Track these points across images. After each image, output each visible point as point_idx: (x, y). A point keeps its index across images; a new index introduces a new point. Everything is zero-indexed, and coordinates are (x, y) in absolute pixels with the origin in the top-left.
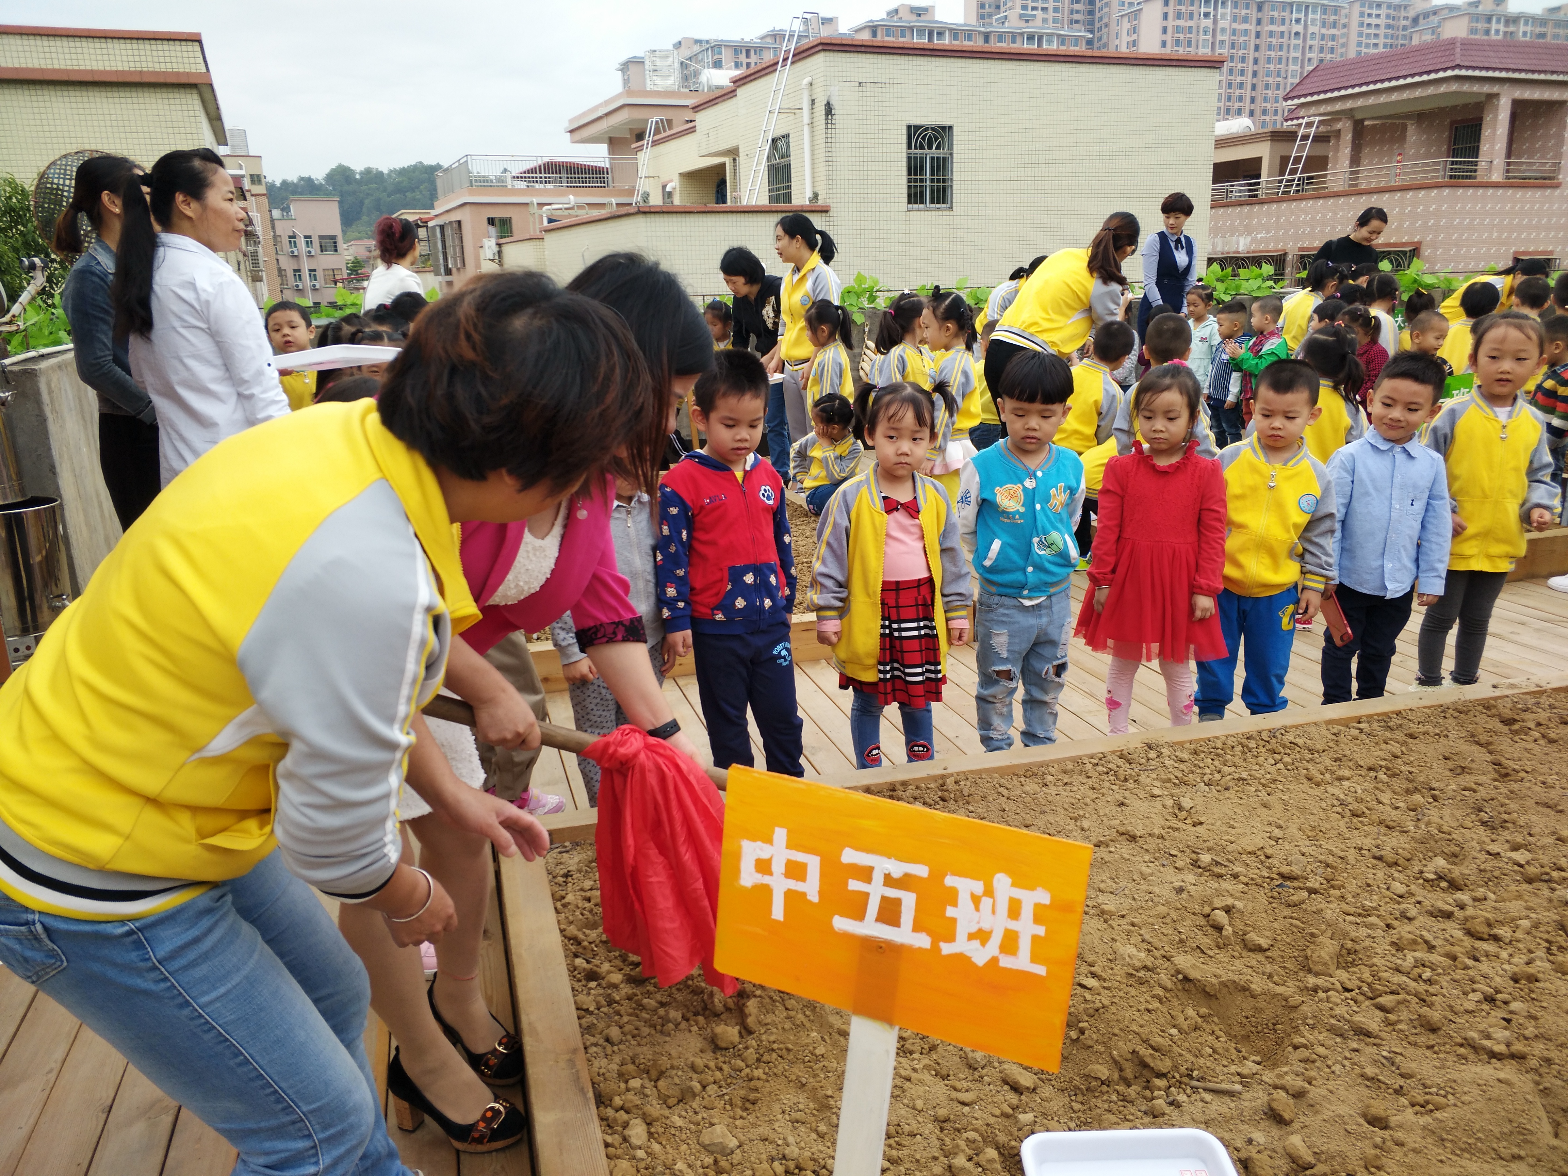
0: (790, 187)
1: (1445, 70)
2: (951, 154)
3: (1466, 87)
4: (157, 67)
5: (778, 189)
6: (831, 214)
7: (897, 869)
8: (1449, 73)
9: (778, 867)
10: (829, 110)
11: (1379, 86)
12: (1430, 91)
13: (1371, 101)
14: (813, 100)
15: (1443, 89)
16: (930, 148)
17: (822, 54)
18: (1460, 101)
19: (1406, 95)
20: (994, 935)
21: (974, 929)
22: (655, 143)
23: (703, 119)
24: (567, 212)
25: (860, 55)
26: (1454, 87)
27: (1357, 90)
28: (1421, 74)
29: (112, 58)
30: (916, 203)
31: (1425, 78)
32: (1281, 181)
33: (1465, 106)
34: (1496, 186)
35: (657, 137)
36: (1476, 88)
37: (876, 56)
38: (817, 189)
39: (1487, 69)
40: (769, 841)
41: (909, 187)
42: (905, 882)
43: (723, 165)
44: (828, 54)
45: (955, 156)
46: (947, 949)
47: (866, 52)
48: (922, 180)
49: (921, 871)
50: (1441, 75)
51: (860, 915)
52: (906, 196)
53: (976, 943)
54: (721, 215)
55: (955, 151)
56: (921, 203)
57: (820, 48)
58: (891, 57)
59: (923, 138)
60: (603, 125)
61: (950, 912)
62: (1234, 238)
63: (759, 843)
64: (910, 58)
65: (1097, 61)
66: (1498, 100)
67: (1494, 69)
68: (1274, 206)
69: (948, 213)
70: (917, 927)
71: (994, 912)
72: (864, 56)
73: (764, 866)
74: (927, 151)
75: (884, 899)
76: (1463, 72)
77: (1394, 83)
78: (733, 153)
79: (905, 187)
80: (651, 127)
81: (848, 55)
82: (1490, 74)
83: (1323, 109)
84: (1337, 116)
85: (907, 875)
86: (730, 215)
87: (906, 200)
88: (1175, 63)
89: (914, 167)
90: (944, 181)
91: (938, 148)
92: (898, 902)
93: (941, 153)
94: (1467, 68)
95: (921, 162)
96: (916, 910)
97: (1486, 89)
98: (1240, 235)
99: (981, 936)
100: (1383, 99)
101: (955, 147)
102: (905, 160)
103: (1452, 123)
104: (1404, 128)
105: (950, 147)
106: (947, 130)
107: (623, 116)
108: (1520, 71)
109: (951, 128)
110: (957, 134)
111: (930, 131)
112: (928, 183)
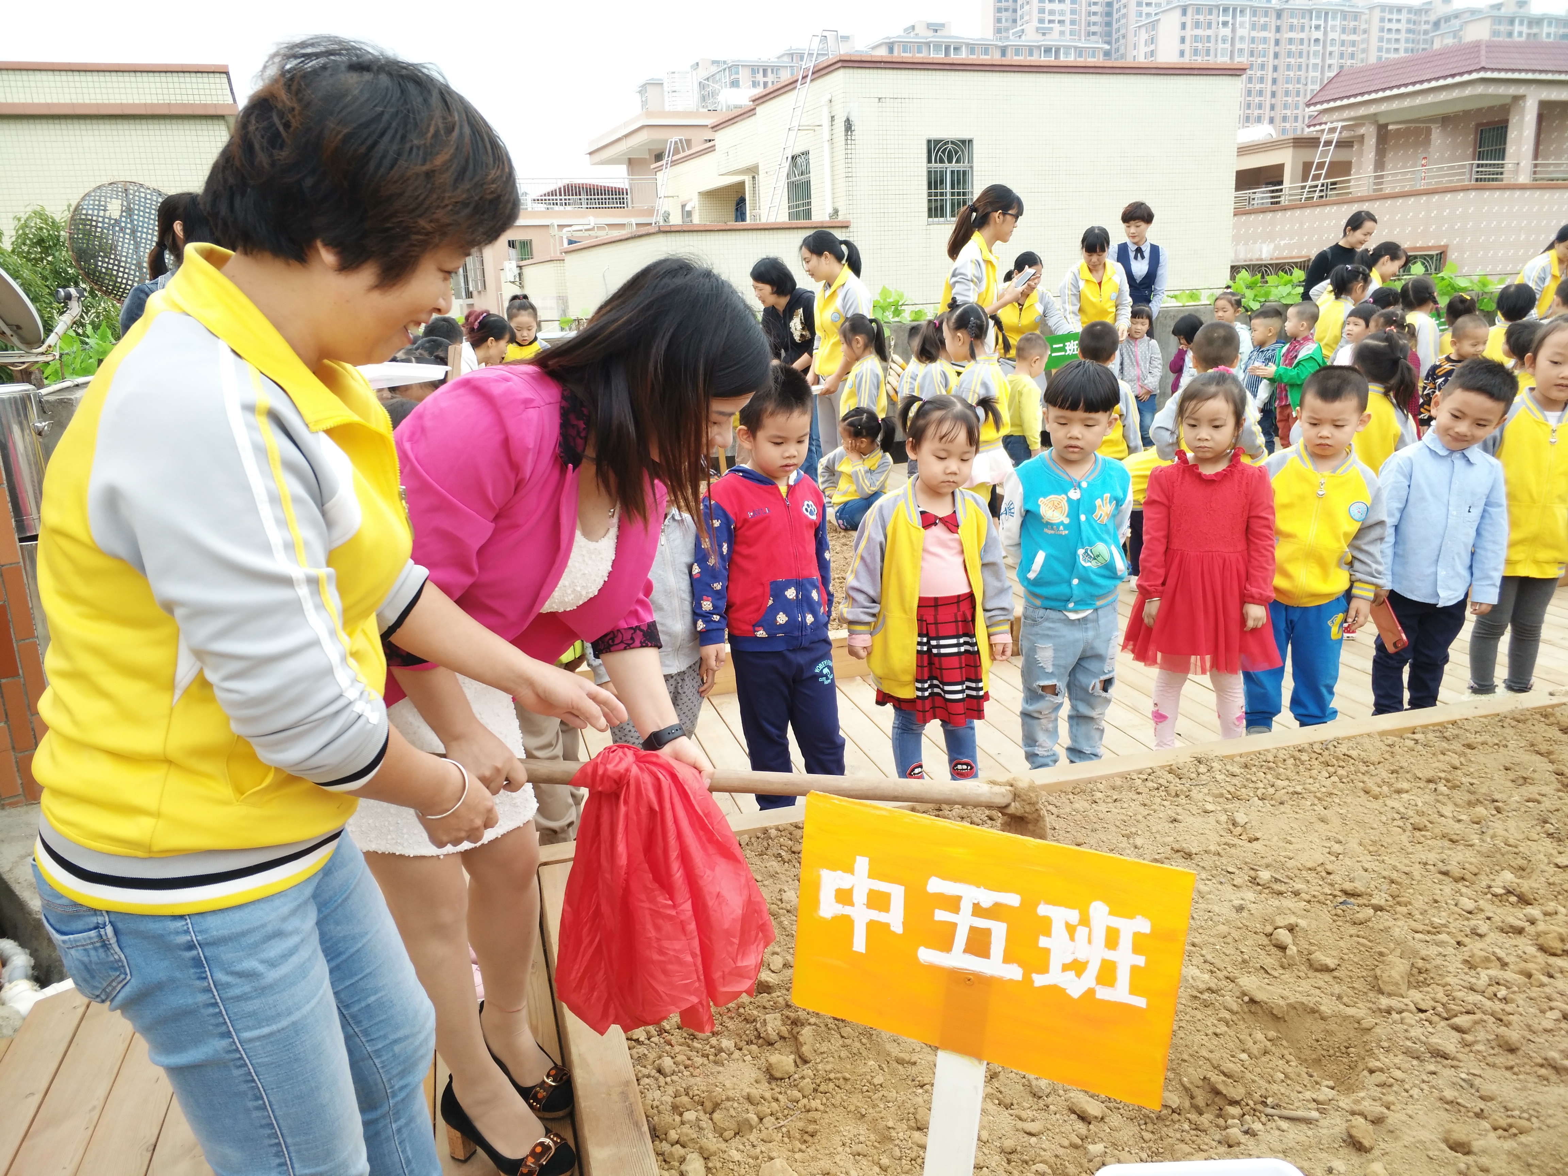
0: (809, 203)
1: (1470, 72)
2: (972, 167)
3: (1492, 90)
4: (185, 100)
5: (797, 206)
6: (851, 229)
7: (987, 898)
8: (1475, 76)
9: (860, 897)
10: (849, 126)
11: (1403, 90)
12: (1456, 94)
13: (1395, 105)
14: (833, 117)
15: (1468, 91)
16: (950, 161)
17: (841, 72)
18: (1485, 104)
19: (1430, 98)
20: (1090, 966)
21: (1068, 960)
22: (674, 163)
23: (722, 138)
24: (587, 234)
25: (879, 71)
26: (1480, 90)
27: (1381, 95)
28: (1445, 77)
29: (141, 91)
30: (936, 216)
31: (1450, 81)
32: (1303, 187)
33: (1491, 108)
34: (1523, 187)
35: (676, 158)
36: (1502, 90)
37: (894, 72)
38: (837, 205)
39: (1513, 71)
40: (850, 870)
41: (930, 201)
42: (995, 912)
43: (742, 184)
44: (847, 71)
45: (975, 169)
46: (1039, 980)
47: (883, 68)
48: (942, 194)
49: (1013, 900)
50: (1466, 77)
51: (946, 946)
52: (926, 209)
53: (1071, 974)
54: (742, 233)
55: (975, 165)
56: (942, 216)
57: (839, 65)
58: (911, 72)
59: (943, 152)
60: (622, 147)
61: (1043, 942)
62: (1257, 245)
63: (839, 873)
64: (930, 72)
65: (1118, 71)
66: (1525, 102)
67: (1520, 71)
68: (1298, 212)
70: (1008, 958)
71: (1090, 942)
72: (883, 71)
73: (844, 896)
74: (947, 164)
75: (972, 929)
76: (1489, 75)
77: (1418, 87)
78: (753, 171)
79: (926, 201)
80: (669, 147)
81: (867, 71)
82: (1516, 76)
83: (1346, 114)
84: (1360, 121)
85: (997, 905)
86: (750, 233)
87: (926, 214)
88: (1196, 72)
89: (934, 182)
90: (964, 194)
91: (958, 161)
92: (987, 932)
93: (960, 167)
94: (1493, 70)
95: (942, 176)
96: (1008, 940)
97: (1512, 90)
98: (1264, 242)
99: (1077, 967)
100: (1407, 103)
101: (975, 160)
102: (925, 174)
103: (1478, 125)
104: (1429, 131)
105: (971, 160)
106: (967, 143)
107: (642, 137)
108: (1546, 72)
109: (970, 141)
110: (976, 147)
111: (950, 145)
112: (949, 197)
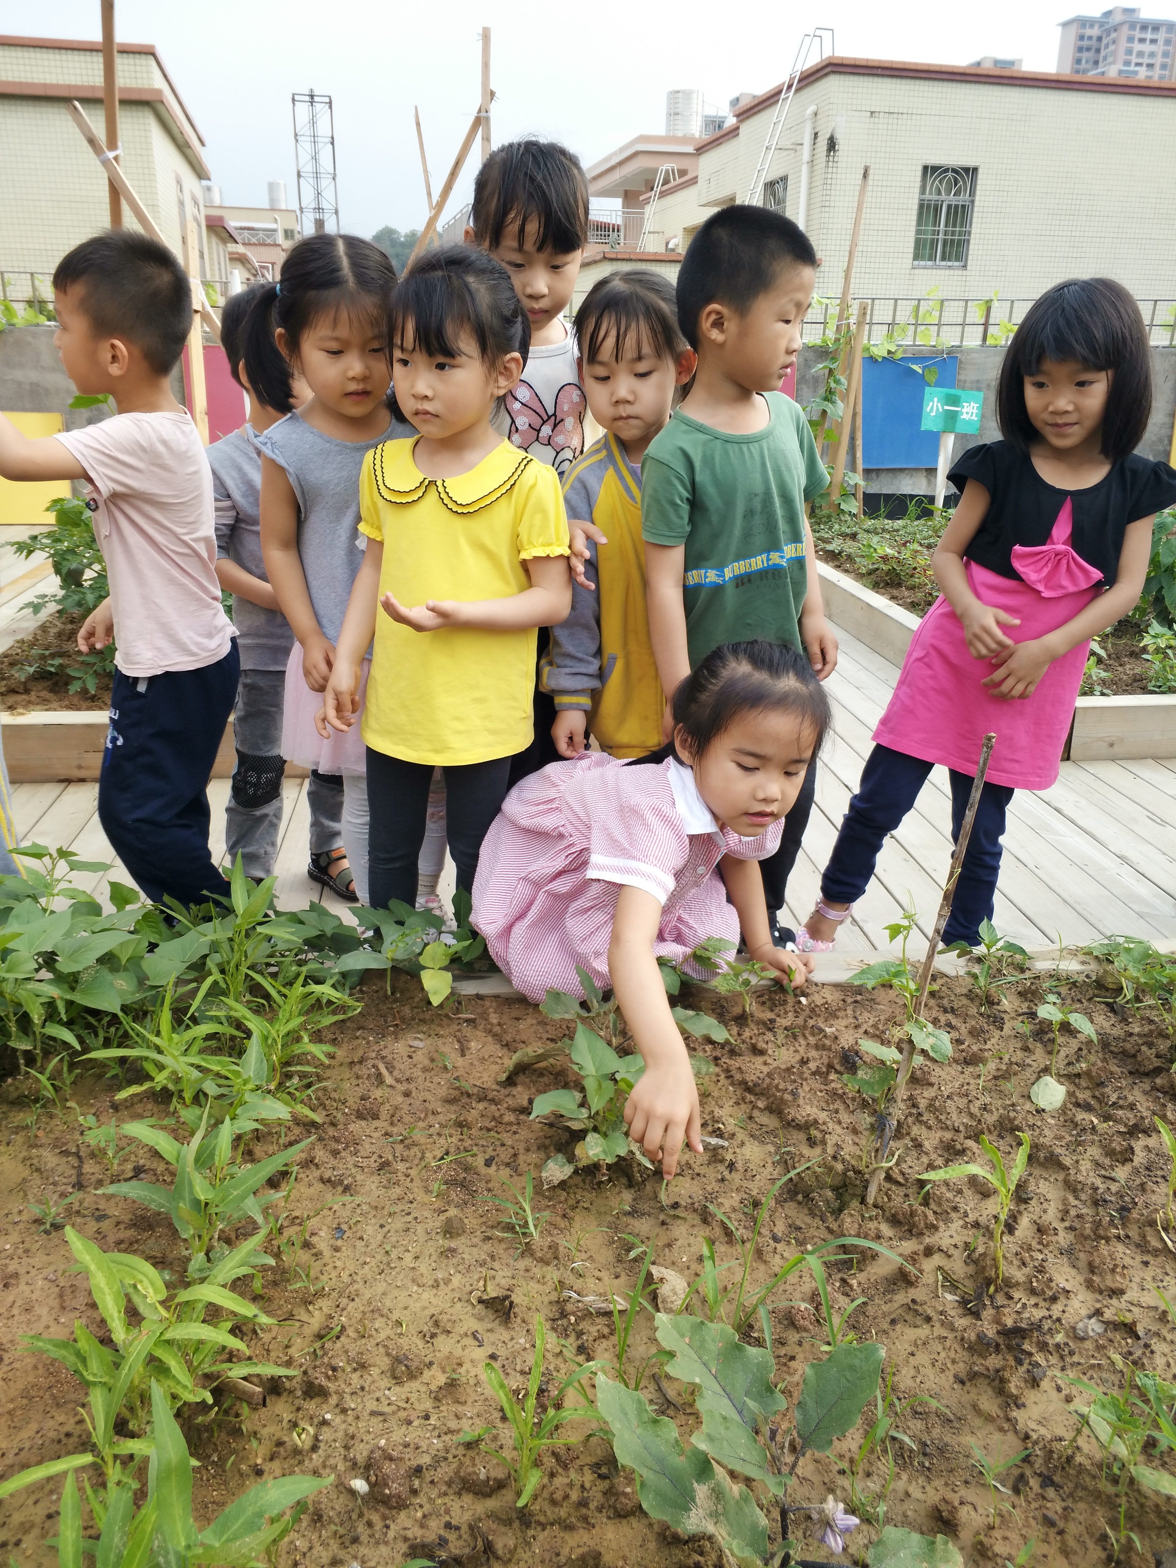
2: (973, 202)
14: (816, 134)
16: (948, 193)
17: (831, 78)
22: (663, 195)
23: (707, 164)
25: (876, 79)
30: (923, 259)
35: (665, 188)
37: (894, 81)
41: (918, 240)
44: (839, 77)
45: (977, 203)
47: (883, 76)
48: (933, 232)
52: (912, 250)
55: (977, 198)
56: (930, 259)
57: (829, 69)
58: (913, 82)
59: (941, 182)
60: (616, 176)
64: (936, 83)
69: (960, 272)
72: (880, 80)
74: (944, 196)
79: (912, 240)
80: (660, 176)
81: (861, 78)
87: (912, 256)
89: (926, 216)
90: (961, 233)
91: (958, 193)
93: (960, 200)
95: (936, 210)
101: (978, 192)
102: (916, 207)
105: (972, 193)
106: (970, 172)
107: (633, 166)
109: (975, 170)
110: (982, 177)
111: (950, 174)
112: (941, 236)
